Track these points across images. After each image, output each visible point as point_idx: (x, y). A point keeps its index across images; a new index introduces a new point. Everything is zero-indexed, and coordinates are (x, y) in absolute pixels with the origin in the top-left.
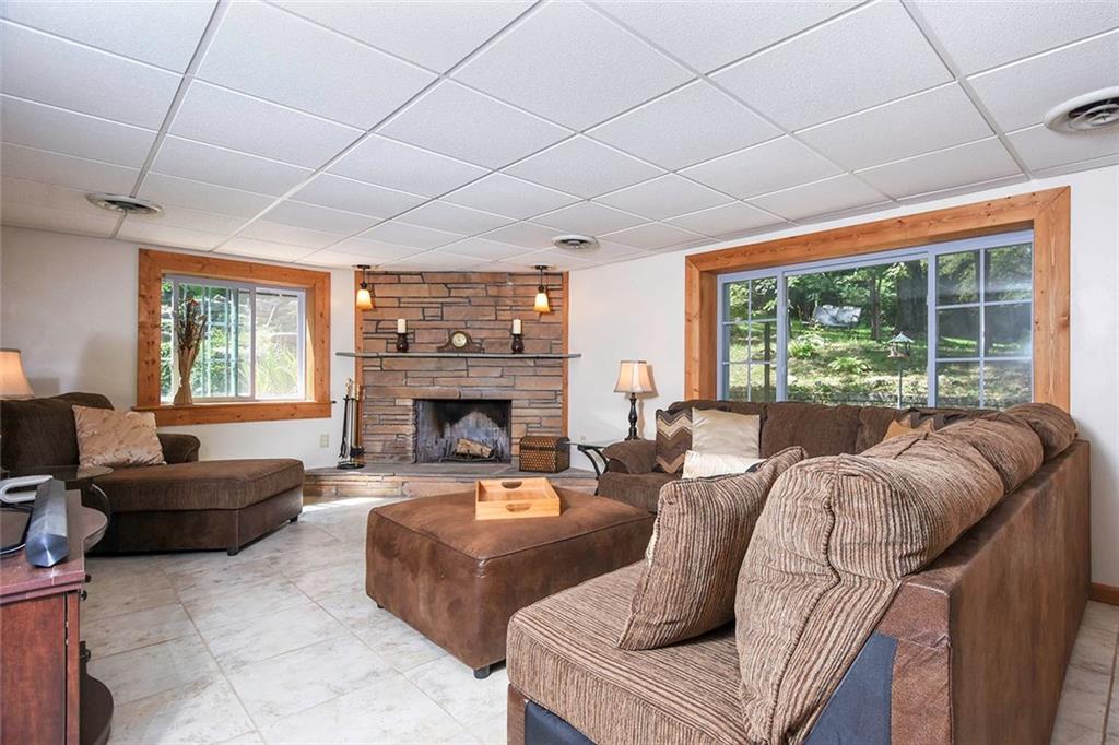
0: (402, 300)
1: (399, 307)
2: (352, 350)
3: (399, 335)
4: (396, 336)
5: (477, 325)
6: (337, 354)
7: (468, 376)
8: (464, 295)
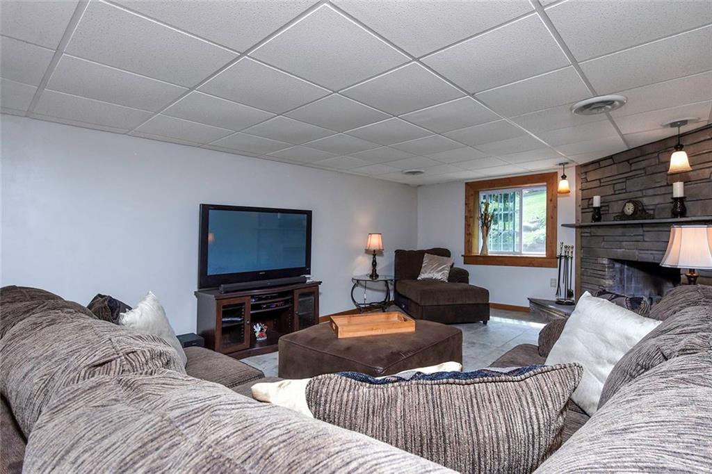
0: (602, 181)
1: (600, 186)
2: (574, 222)
3: (595, 208)
4: (592, 210)
5: (650, 192)
6: (562, 225)
7: (644, 241)
8: (641, 167)
